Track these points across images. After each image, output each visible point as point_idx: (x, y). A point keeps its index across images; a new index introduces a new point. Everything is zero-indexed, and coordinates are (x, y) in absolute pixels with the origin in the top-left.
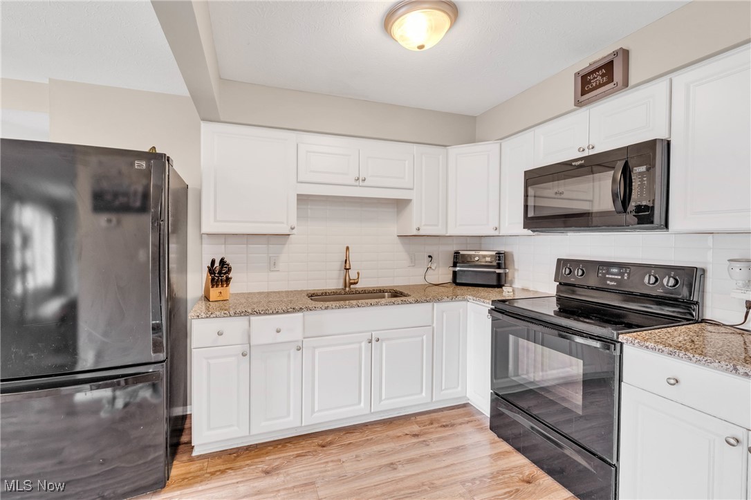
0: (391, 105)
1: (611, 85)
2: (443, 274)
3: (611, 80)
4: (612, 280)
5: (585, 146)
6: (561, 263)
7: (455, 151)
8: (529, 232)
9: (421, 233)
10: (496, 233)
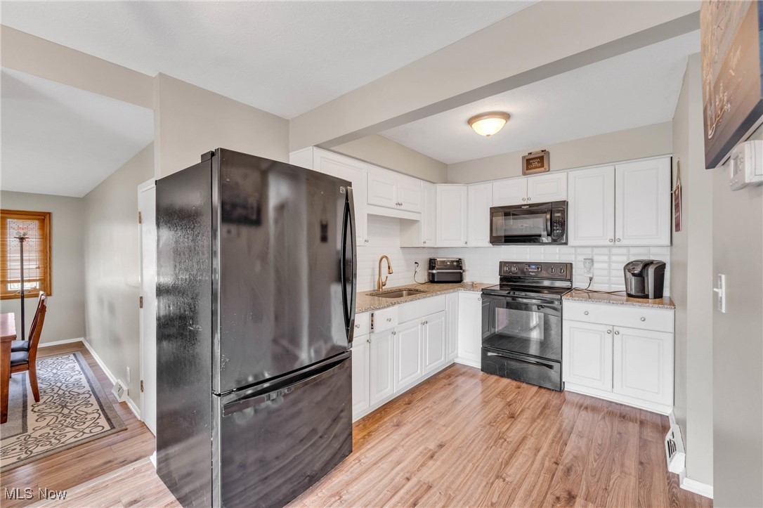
0: (413, 150)
1: (542, 169)
2: (422, 276)
3: (543, 166)
4: (533, 272)
5: (526, 197)
6: (502, 264)
7: (441, 188)
8: (491, 245)
9: (426, 245)
10: (465, 245)
